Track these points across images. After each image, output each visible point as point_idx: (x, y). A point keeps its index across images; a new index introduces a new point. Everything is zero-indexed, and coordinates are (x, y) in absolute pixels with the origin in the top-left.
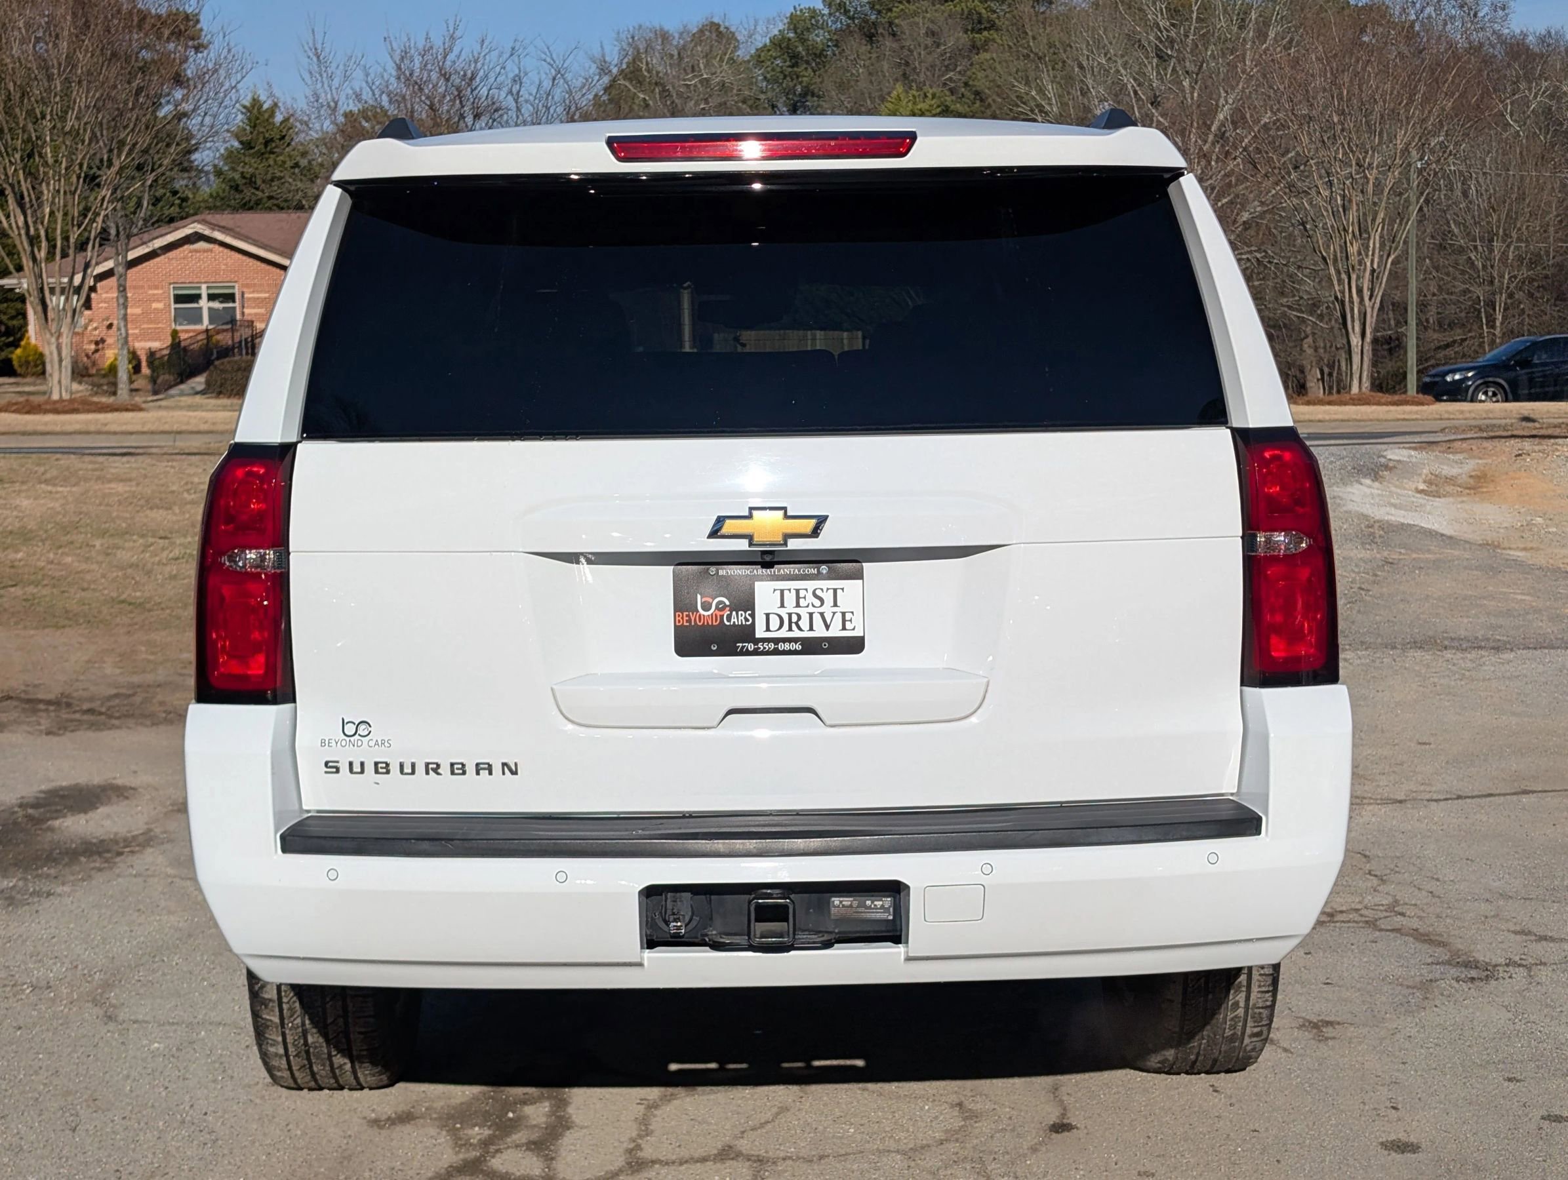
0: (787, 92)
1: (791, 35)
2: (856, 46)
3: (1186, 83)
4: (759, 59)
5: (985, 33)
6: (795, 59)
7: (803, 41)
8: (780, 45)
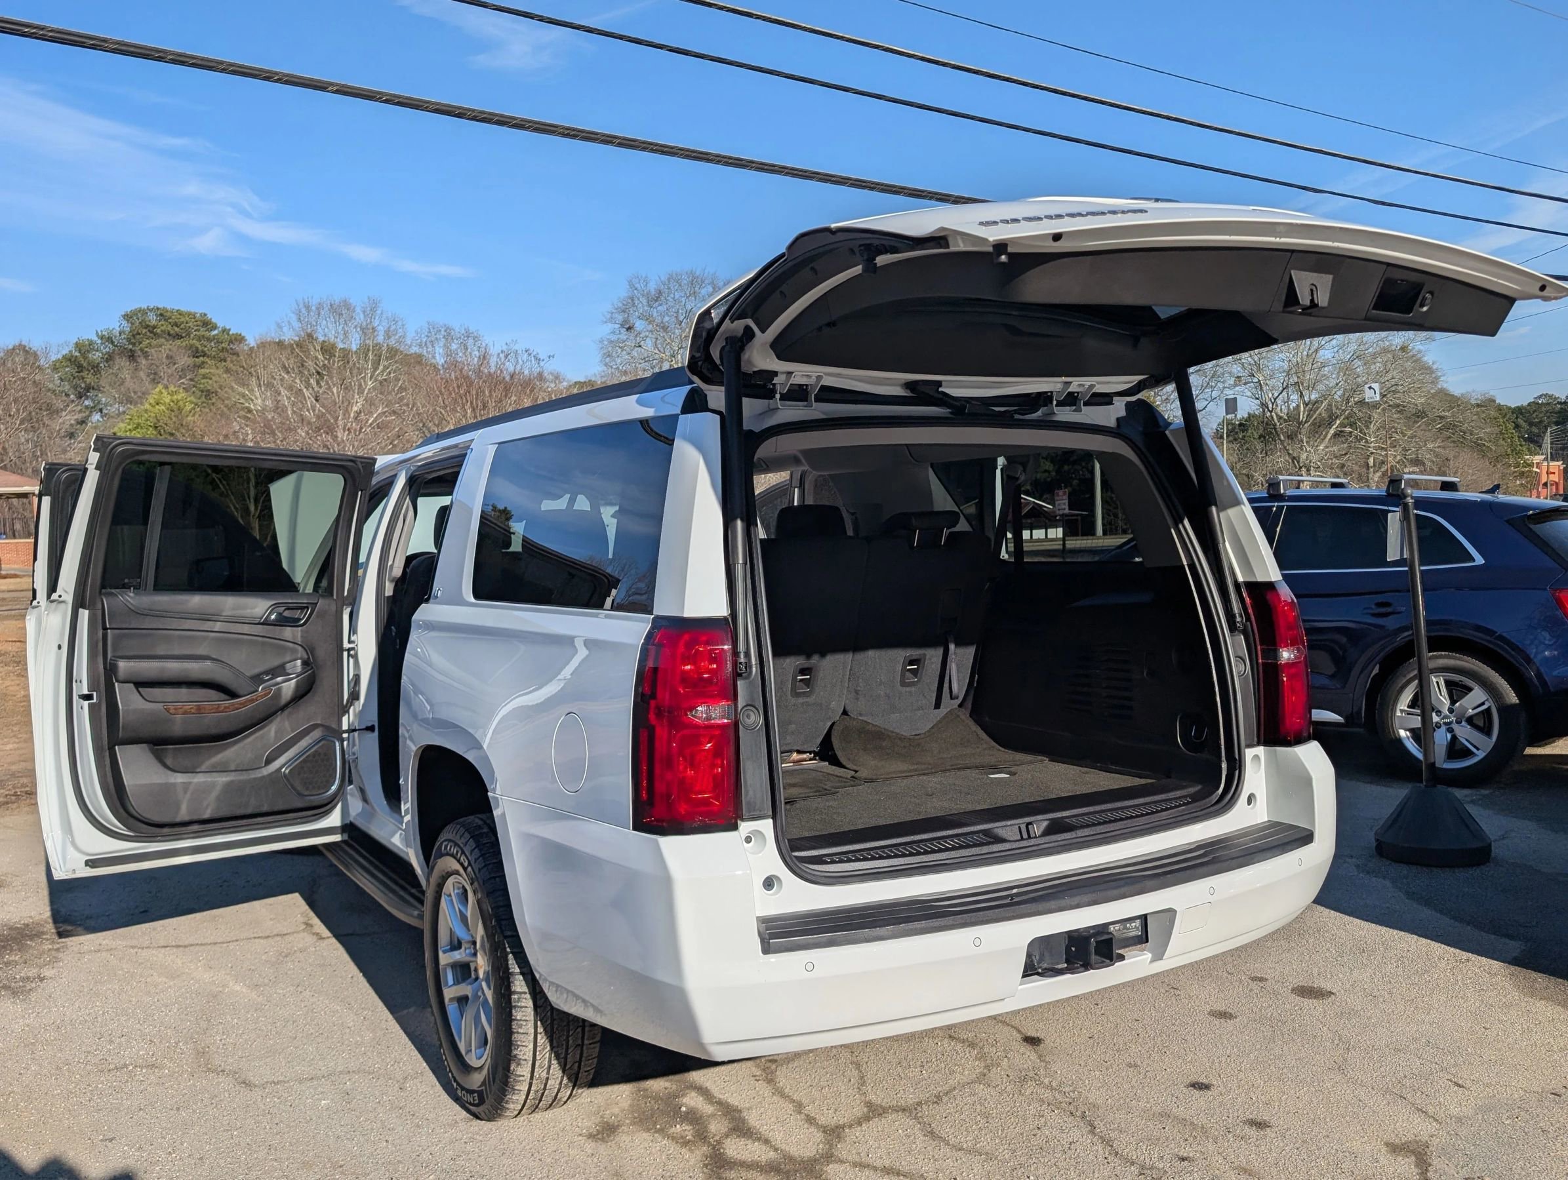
0: (75, 387)
1: (77, 354)
2: (122, 362)
3: (335, 391)
4: (55, 367)
5: (201, 358)
6: (80, 368)
7: (85, 358)
8: (70, 359)
